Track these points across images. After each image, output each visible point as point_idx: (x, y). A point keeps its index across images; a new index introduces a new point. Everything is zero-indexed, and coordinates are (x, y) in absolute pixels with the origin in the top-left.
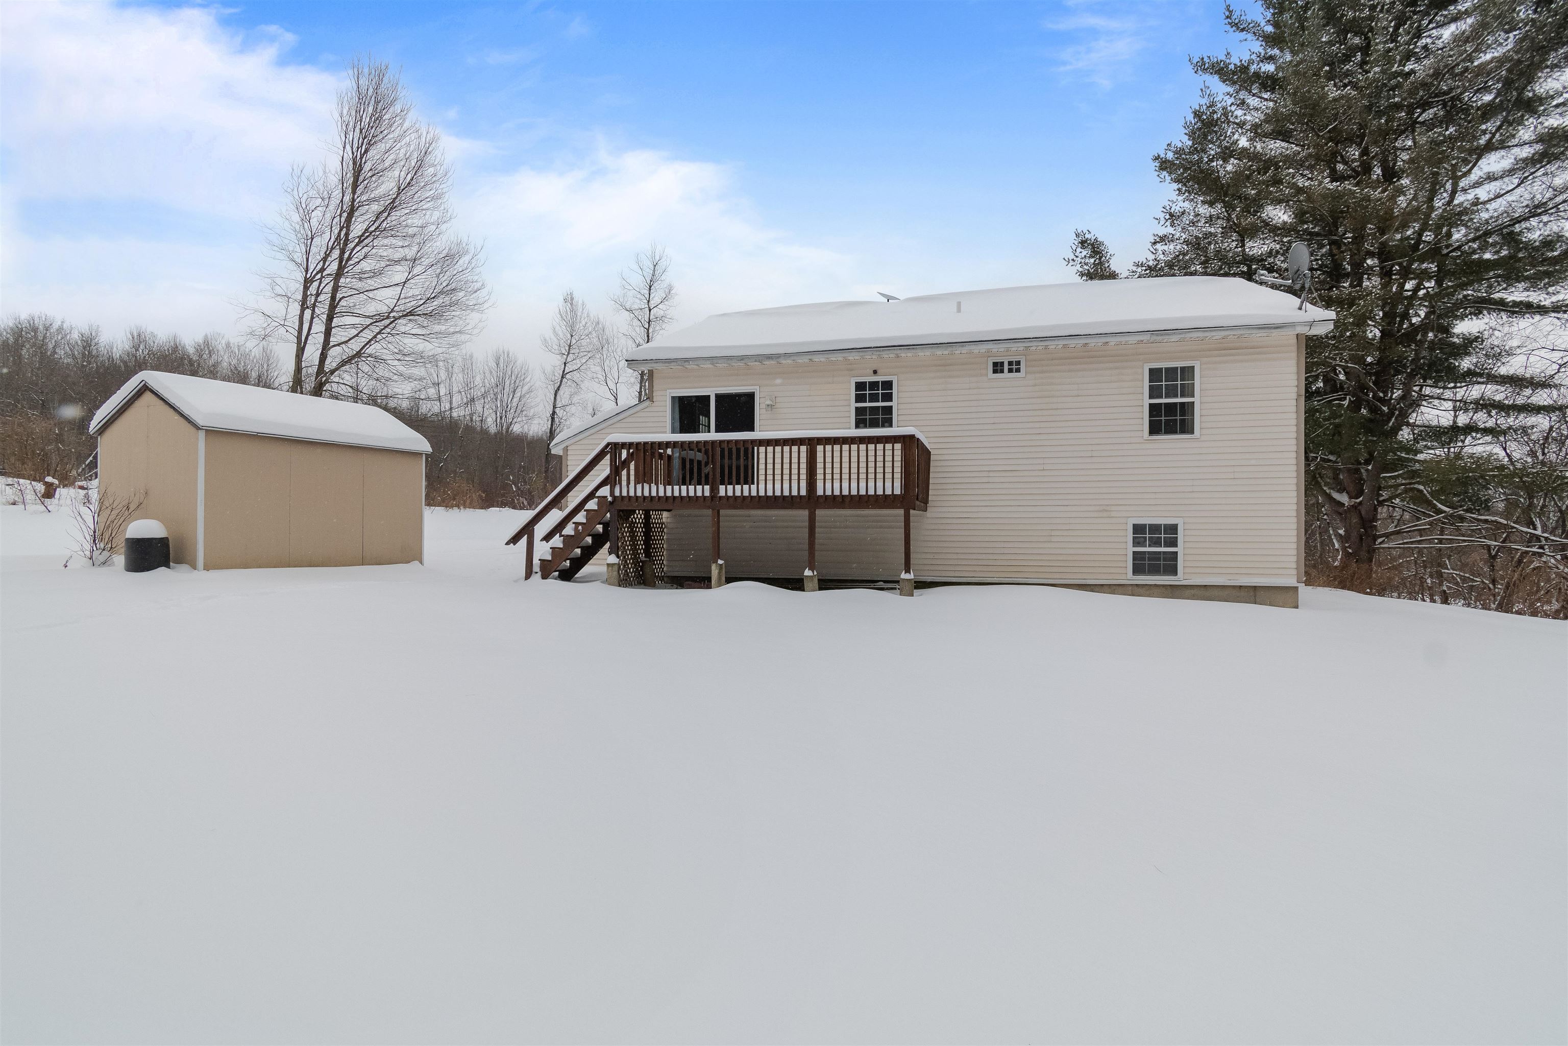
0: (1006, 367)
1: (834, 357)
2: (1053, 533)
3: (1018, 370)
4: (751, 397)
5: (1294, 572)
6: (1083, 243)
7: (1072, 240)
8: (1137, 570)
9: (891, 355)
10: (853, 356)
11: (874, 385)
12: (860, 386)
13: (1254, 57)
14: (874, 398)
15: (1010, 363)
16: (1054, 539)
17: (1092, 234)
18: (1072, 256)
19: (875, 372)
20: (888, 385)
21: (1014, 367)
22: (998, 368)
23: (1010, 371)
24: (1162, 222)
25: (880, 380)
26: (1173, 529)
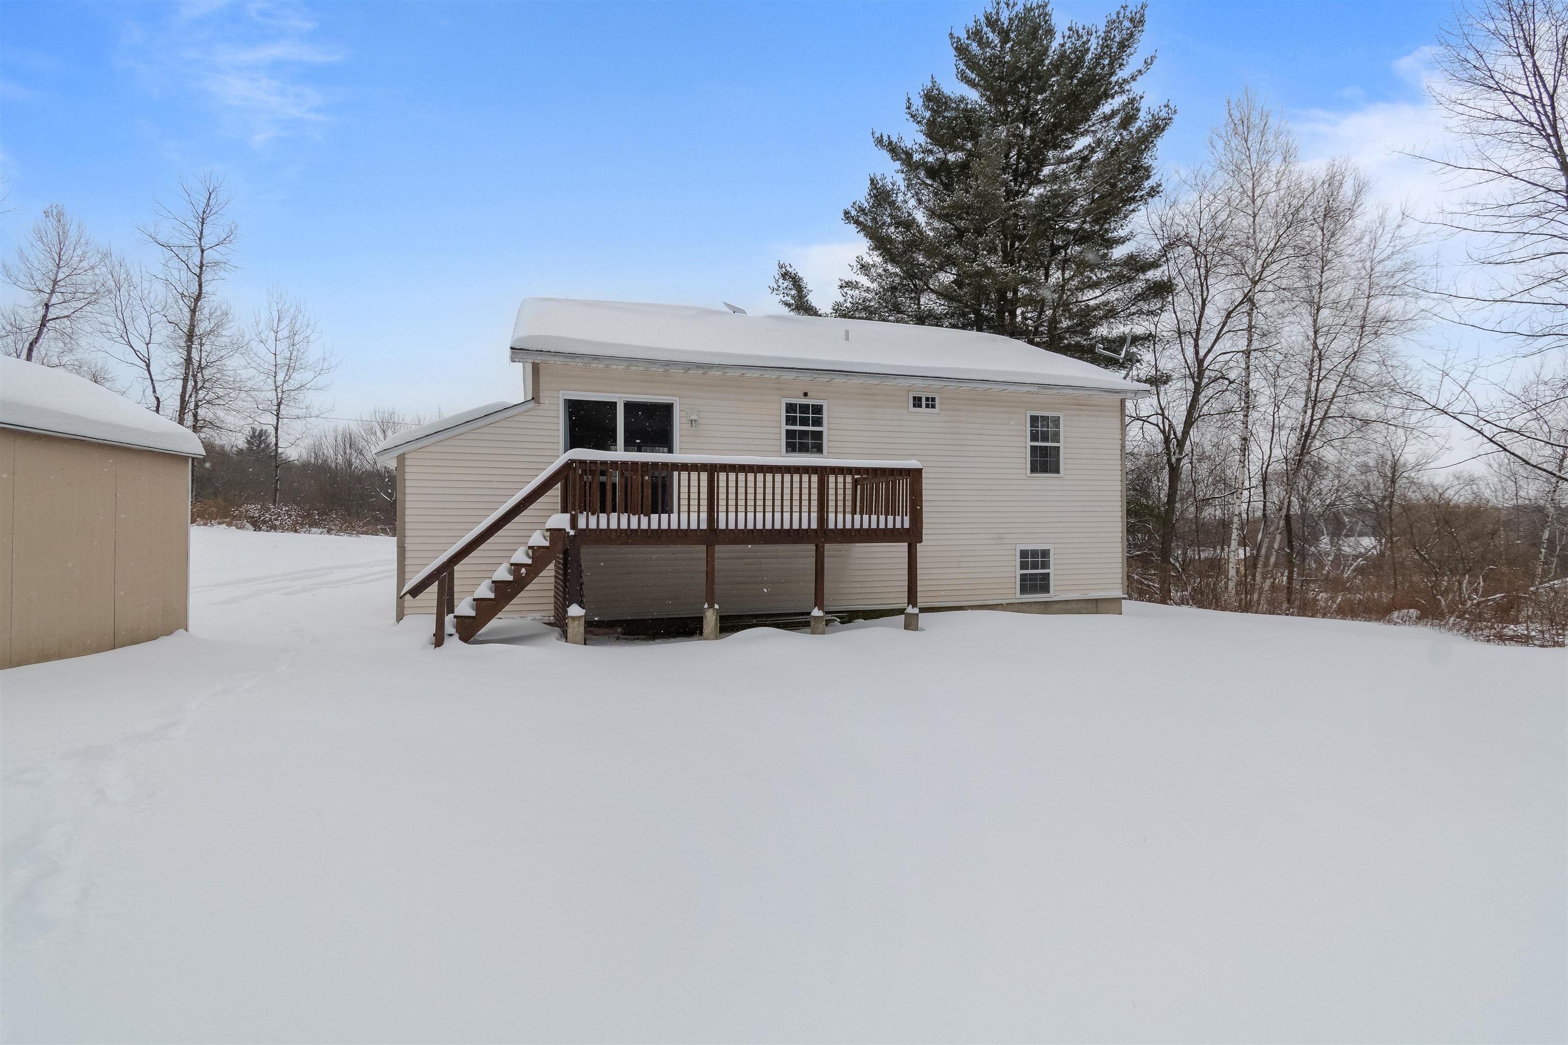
0: (924, 402)
1: (768, 375)
2: (962, 559)
3: (933, 406)
4: (667, 409)
5: (1120, 586)
6: (785, 275)
7: (776, 272)
8: (1023, 590)
9: (825, 378)
10: (786, 375)
11: (804, 408)
12: (790, 408)
13: (917, 146)
14: (804, 422)
15: (927, 399)
16: (962, 565)
17: (793, 268)
18: (776, 287)
19: (806, 394)
20: (818, 409)
21: (930, 403)
22: (917, 402)
23: (927, 406)
24: (855, 270)
25: (810, 403)
26: (1045, 554)
